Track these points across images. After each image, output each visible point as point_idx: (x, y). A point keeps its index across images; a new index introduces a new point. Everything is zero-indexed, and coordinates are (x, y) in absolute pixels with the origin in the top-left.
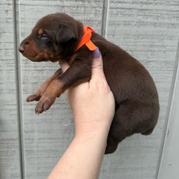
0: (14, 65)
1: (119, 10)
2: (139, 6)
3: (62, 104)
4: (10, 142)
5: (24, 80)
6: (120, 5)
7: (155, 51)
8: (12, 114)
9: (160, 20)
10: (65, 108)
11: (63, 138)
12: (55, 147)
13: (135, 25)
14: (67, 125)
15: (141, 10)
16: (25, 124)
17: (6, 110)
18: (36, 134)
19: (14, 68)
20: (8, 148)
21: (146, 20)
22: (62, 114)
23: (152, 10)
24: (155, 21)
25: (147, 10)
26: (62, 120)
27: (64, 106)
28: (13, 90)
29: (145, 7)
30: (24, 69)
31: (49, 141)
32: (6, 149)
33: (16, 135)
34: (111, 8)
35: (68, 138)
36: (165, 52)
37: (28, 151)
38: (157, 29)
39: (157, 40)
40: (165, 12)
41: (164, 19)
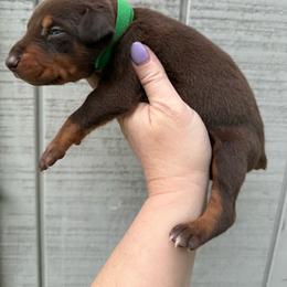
0: (32, 107)
1: (206, 21)
2: (238, 16)
3: (107, 173)
4: (24, 232)
5: (48, 132)
6: (207, 13)
7: (263, 90)
8: (27, 188)
9: (274, 39)
10: (113, 180)
11: (108, 230)
12: (95, 242)
13: (233, 46)
14: (115, 208)
15: (243, 22)
16: (49, 203)
17: (17, 180)
18: (65, 220)
19: (32, 113)
20: (19, 241)
21: (251, 39)
22: (108, 190)
23: (260, 22)
24: (266, 40)
25: (252, 21)
26: (108, 198)
27: (111, 177)
28: (30, 148)
29: (248, 16)
30: (49, 114)
31: (85, 232)
32: (16, 244)
33: (32, 222)
34: (192, 18)
35: (116, 230)
36: (280, 91)
37: (50, 248)
38: (269, 53)
39: (268, 72)
40: (282, 26)
41: (279, 36)
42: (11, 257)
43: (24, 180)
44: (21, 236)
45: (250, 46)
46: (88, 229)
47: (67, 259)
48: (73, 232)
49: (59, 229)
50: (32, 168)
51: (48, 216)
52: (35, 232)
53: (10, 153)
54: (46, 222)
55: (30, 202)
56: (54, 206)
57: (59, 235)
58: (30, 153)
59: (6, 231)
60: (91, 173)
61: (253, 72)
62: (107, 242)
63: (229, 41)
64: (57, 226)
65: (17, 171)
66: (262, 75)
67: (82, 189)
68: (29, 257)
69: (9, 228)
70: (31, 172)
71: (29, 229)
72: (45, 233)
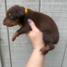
42: (4, 52)
43: (5, 35)
44: (6, 48)
46: (20, 47)
47: (16, 53)
48: (17, 47)
49: (14, 47)
50: (7, 33)
51: (11, 44)
52: (8, 47)
53: (1, 29)
58: (6, 29)
59: (2, 47)
62: (25, 50)
64: (13, 46)
65: (4, 33)
68: (8, 53)
69: (3, 46)
71: (7, 46)
72: (11, 47)
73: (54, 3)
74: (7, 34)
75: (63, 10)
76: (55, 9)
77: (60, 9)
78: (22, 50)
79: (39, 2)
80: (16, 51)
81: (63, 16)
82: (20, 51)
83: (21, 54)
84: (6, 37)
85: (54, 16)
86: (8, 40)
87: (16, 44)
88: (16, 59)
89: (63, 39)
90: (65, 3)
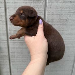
42: (2, 64)
43: (4, 43)
44: (4, 58)
45: (66, 2)
46: (22, 56)
47: (17, 64)
49: (14, 56)
50: (6, 40)
51: (11, 53)
52: (8, 57)
54: (11, 54)
55: (6, 49)
56: (13, 50)
57: (14, 58)
58: (5, 35)
60: (22, 40)
61: (68, 10)
63: (60, 1)
65: (2, 40)
66: (70, 11)
67: (20, 45)
68: (7, 64)
70: (6, 41)
71: (6, 56)
72: (11, 57)
73: (61, 4)
74: (6, 42)
75: (72, 12)
76: (63, 11)
77: (68, 11)
78: (24, 60)
79: (44, 2)
80: (17, 61)
81: (71, 19)
82: (22, 61)
83: (24, 64)
84: (5, 45)
85: (61, 19)
86: (7, 48)
87: (17, 53)
88: (17, 71)
89: (72, 45)
90: (73, 4)
